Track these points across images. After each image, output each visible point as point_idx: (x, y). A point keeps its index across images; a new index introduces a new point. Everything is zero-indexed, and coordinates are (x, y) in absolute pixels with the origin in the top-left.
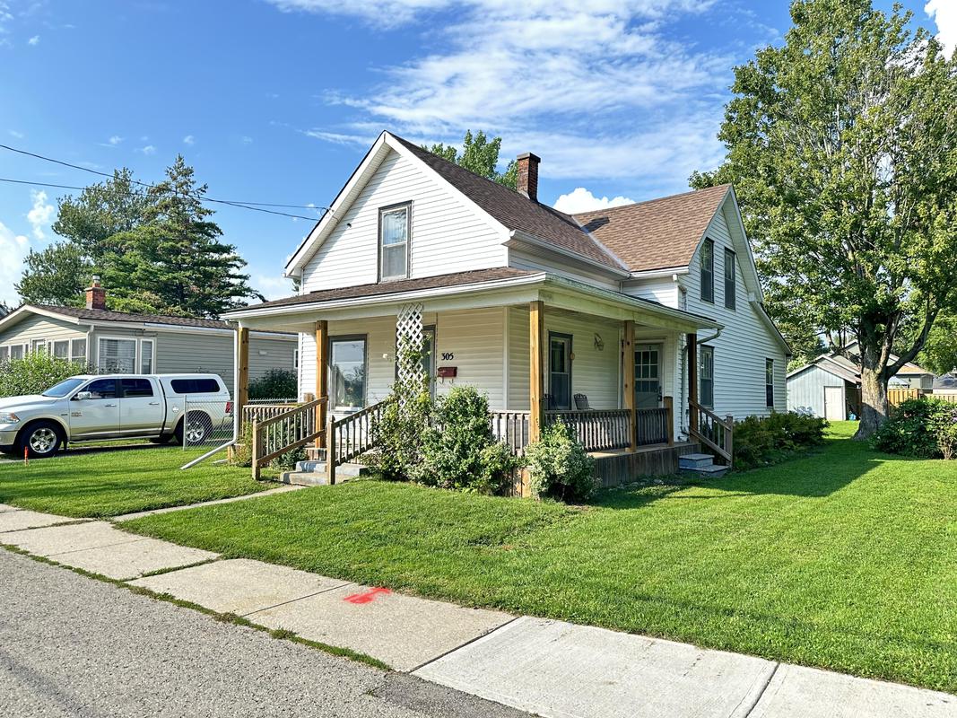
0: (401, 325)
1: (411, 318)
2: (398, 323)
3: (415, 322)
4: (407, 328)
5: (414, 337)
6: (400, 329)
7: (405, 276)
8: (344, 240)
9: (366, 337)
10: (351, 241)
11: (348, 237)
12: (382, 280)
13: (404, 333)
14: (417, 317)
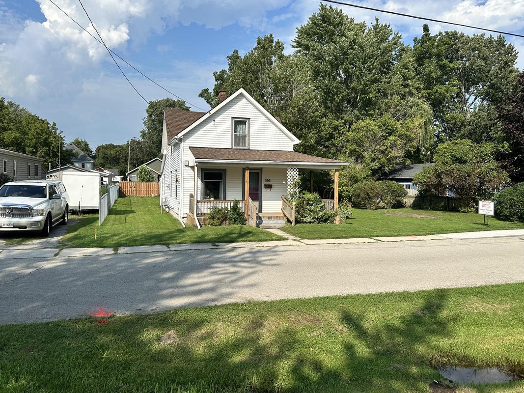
1: (293, 170)
2: (288, 171)
4: (292, 173)
5: (295, 177)
6: (289, 173)
7: (247, 148)
8: (210, 126)
9: (225, 171)
10: (214, 127)
11: (213, 125)
12: (234, 147)
13: (290, 175)
14: (296, 170)
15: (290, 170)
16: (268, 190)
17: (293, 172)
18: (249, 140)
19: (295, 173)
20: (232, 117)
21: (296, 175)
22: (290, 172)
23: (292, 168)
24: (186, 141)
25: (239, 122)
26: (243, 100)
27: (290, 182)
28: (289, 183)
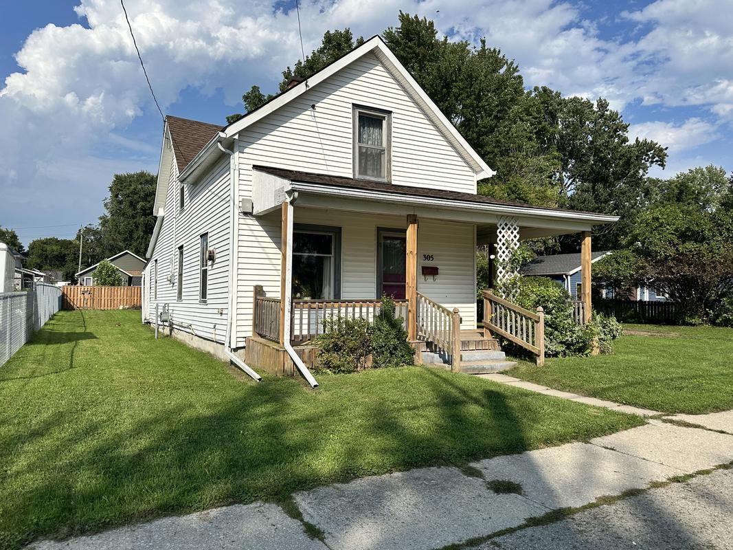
0: (500, 232)
1: (509, 229)
2: (498, 231)
3: (512, 233)
4: (506, 236)
5: (513, 245)
6: (500, 236)
7: (385, 180)
8: (304, 119)
9: (338, 231)
10: (314, 124)
11: (310, 118)
12: (357, 176)
13: (503, 240)
14: (515, 229)
15: (503, 229)
16: (430, 279)
17: (509, 232)
18: (389, 161)
19: (512, 236)
20: (354, 105)
21: (515, 240)
22: (503, 232)
23: (506, 225)
24: (246, 150)
25: (370, 119)
26: (377, 68)
27: (504, 256)
28: (501, 260)
